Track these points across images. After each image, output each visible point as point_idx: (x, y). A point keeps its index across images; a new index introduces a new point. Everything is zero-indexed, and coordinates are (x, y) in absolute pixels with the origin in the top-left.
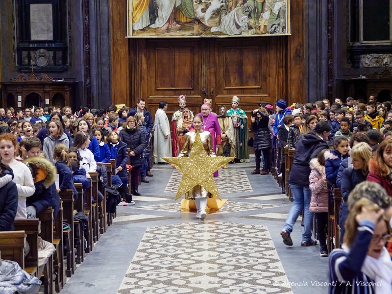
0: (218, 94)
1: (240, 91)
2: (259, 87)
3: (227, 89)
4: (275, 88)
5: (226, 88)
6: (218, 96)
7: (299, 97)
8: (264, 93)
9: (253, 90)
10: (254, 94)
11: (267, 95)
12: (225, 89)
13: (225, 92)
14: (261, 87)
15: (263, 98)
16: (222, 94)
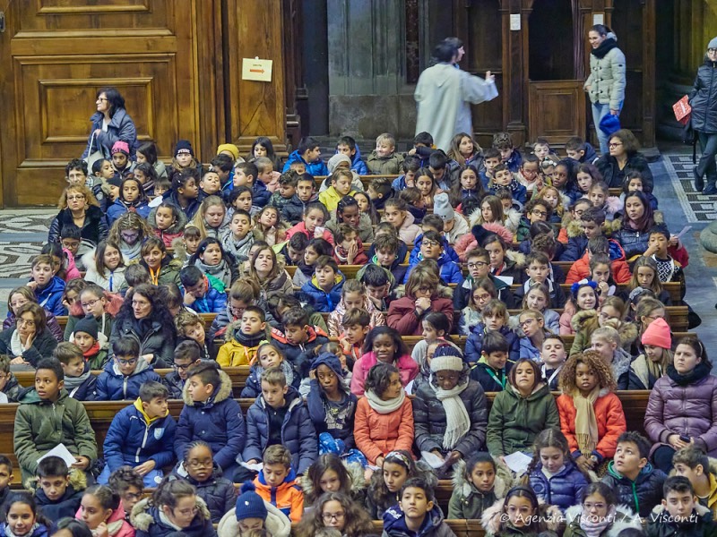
0: (18, 28)
1: (86, 19)
2: (143, 7)
3: (47, 14)
4: (189, 11)
5: (44, 9)
6: (19, 35)
7: (259, 40)
8: (157, 25)
9: (126, 18)
10: (130, 26)
11: (166, 32)
12: (40, 15)
13: (41, 22)
14: (149, 7)
15: (154, 41)
16: (32, 27)
